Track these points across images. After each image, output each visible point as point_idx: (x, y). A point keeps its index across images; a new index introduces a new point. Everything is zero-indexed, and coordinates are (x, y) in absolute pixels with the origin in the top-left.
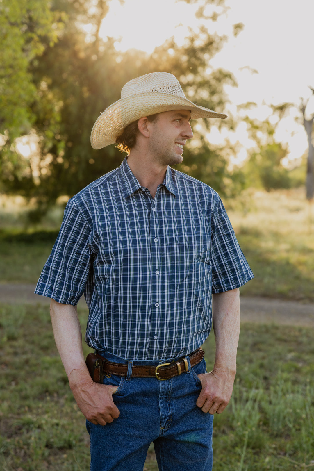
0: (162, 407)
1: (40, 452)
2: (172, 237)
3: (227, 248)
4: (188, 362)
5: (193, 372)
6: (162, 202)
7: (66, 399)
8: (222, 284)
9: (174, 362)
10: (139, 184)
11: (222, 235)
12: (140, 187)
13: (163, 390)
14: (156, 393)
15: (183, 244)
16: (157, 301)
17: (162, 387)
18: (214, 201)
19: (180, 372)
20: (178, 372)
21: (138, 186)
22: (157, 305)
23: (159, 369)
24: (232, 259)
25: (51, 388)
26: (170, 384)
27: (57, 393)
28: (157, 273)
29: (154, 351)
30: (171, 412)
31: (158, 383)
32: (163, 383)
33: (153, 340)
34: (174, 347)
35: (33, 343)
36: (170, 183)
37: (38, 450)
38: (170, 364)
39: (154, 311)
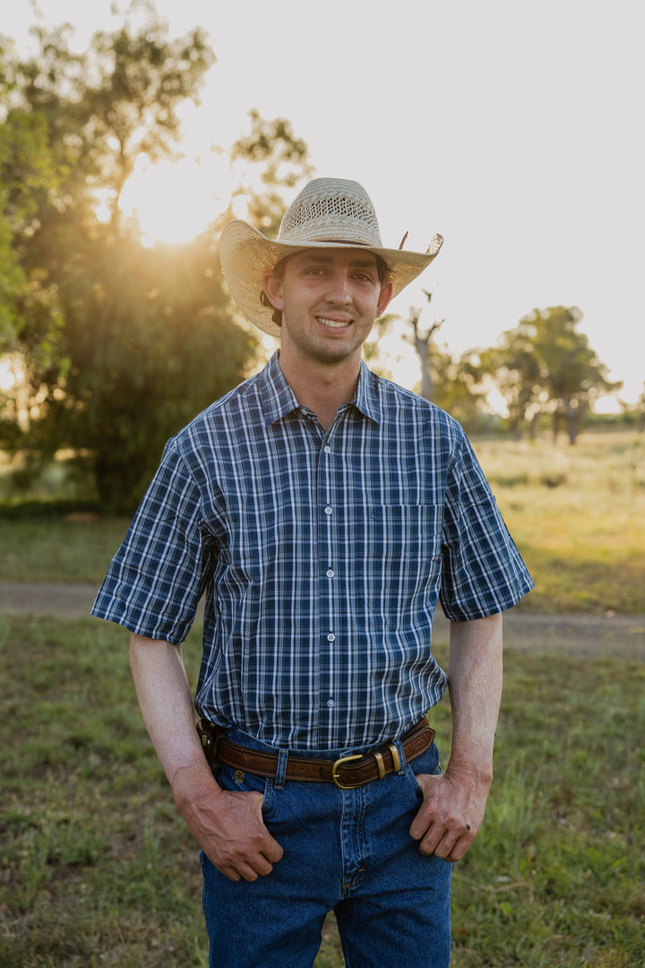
0: (346, 844)
1: (37, 874)
2: (360, 505)
3: (485, 531)
4: (399, 752)
5: (410, 773)
6: (344, 437)
7: (79, 775)
8: (478, 603)
9: (368, 754)
10: (295, 400)
11: (474, 505)
12: (297, 405)
13: (348, 810)
14: (335, 816)
15: (382, 521)
16: (331, 630)
17: (345, 802)
18: (455, 439)
19: (383, 773)
20: (378, 773)
21: (293, 404)
22: (331, 637)
23: (339, 767)
24: (494, 552)
25: (53, 757)
26: (365, 797)
27: (65, 764)
28: (331, 574)
29: (330, 731)
30: (364, 855)
31: (338, 796)
32: (348, 795)
33: (326, 709)
34: (369, 722)
35: (22, 679)
36: (370, 398)
37: (34, 869)
38: (361, 756)
39: (325, 650)
